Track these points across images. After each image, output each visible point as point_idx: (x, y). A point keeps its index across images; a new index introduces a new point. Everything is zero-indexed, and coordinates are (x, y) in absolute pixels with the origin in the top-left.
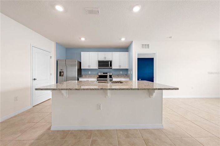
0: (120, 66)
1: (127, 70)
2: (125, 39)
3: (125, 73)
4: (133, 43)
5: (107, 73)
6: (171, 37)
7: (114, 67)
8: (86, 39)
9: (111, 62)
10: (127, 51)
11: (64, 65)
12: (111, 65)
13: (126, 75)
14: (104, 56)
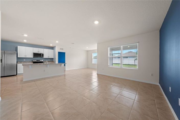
0: (49, 57)
1: (52, 59)
3: (51, 60)
4: (56, 47)
5: (39, 60)
7: (44, 57)
9: (43, 54)
10: (53, 49)
11: (3, 55)
12: (43, 56)
14: (38, 50)
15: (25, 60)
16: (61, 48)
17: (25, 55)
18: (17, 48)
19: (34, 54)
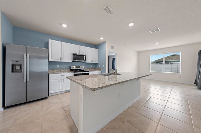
0: (92, 61)
1: (97, 64)
2: (103, 39)
3: (94, 66)
4: (106, 43)
5: (80, 67)
6: (125, 45)
7: (88, 61)
8: (68, 27)
11: (25, 55)
12: (86, 60)
13: (95, 68)
14: (79, 50)
15: (58, 66)
16: (111, 46)
17: (61, 57)
18: (48, 43)
19: (73, 55)
